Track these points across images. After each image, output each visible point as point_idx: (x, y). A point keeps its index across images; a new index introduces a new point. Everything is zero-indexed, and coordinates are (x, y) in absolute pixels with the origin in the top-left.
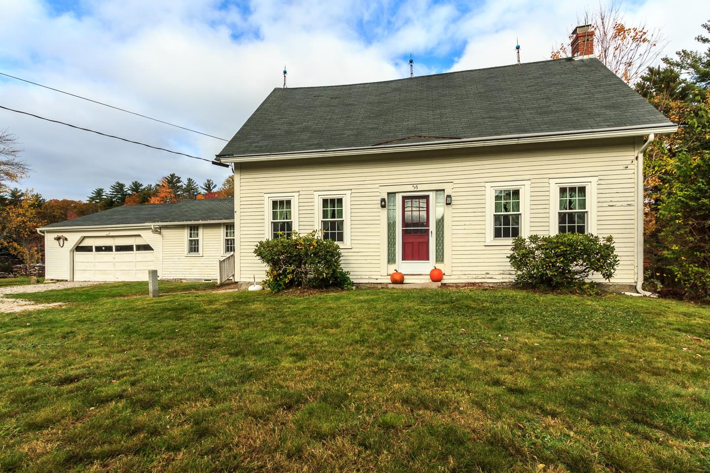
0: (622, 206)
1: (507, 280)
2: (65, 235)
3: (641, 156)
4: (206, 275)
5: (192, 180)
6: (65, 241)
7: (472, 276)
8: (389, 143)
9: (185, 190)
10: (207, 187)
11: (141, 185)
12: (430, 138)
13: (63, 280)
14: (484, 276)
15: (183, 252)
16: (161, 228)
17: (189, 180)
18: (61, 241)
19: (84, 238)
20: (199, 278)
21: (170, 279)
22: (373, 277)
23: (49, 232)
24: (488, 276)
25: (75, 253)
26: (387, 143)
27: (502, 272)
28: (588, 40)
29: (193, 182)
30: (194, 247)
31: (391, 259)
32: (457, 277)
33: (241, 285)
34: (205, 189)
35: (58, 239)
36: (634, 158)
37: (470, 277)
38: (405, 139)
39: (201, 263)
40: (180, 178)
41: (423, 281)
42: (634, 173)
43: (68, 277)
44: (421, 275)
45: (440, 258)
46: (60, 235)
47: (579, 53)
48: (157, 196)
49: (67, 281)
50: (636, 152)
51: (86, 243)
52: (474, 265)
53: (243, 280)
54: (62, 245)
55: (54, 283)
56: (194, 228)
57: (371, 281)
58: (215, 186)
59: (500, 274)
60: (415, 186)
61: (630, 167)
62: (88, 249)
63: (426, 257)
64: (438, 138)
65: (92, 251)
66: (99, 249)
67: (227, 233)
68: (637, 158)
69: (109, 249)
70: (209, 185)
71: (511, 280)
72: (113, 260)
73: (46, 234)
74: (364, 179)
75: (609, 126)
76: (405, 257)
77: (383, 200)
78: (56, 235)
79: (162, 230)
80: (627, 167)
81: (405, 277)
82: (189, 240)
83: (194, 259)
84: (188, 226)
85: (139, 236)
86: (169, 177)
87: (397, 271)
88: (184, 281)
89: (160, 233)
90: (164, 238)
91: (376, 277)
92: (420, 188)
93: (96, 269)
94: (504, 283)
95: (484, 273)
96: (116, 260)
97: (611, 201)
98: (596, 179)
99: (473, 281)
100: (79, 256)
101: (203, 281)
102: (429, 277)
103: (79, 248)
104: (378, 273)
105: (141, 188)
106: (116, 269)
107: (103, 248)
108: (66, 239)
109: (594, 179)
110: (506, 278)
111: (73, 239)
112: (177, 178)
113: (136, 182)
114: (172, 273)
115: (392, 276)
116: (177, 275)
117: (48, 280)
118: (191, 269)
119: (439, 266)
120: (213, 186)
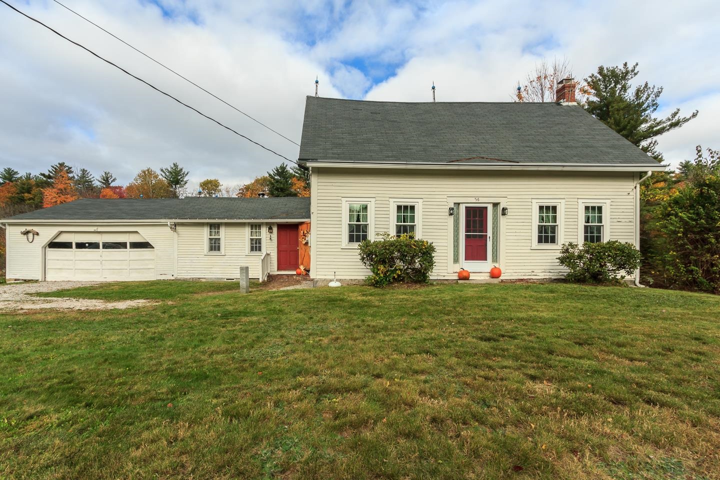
0: (626, 222)
1: (547, 277)
2: (36, 229)
3: (638, 186)
4: (229, 275)
5: (86, 171)
6: (35, 236)
7: (521, 273)
8: (460, 161)
9: (78, 182)
10: (104, 180)
11: (16, 173)
12: (492, 160)
13: (32, 280)
14: (530, 274)
15: (203, 251)
16: (175, 225)
17: (84, 171)
18: (30, 235)
19: (61, 232)
20: (221, 277)
21: (187, 279)
22: (441, 274)
23: (11, 225)
24: (533, 274)
25: (48, 249)
26: (458, 161)
27: (543, 270)
28: (572, 90)
29: (88, 174)
30: (215, 246)
31: (456, 260)
32: (510, 274)
33: (317, 282)
34: (101, 182)
35: (26, 233)
36: (633, 187)
37: (520, 274)
38: (470, 159)
39: (222, 262)
40: (71, 168)
41: (482, 278)
42: (633, 198)
43: (39, 277)
44: (481, 272)
45: (495, 259)
46: (29, 228)
47: (565, 100)
48: (53, 188)
49: (37, 281)
50: (635, 183)
51: (63, 239)
52: (523, 264)
53: (318, 277)
54: (31, 240)
55: (20, 283)
56: (215, 226)
57: (439, 278)
58: (114, 180)
59: (543, 272)
60: (477, 198)
61: (631, 193)
62: (67, 245)
63: (485, 259)
64: (499, 160)
65: (71, 247)
66: (80, 246)
67: (251, 232)
68: (635, 187)
69: (94, 246)
70: (107, 178)
71: (550, 277)
72: (100, 258)
73: (7, 227)
74: (434, 190)
75: (621, 163)
76: (467, 258)
77: (451, 209)
78: (23, 229)
79: (177, 228)
80: (629, 194)
81: (471, 274)
82: (209, 238)
83: (215, 258)
84: (207, 224)
85: (137, 232)
86: (57, 166)
87: (463, 270)
88: (203, 280)
89: (175, 230)
90: (180, 235)
91: (444, 274)
92: (481, 200)
93: (76, 267)
94: (545, 279)
95: (530, 271)
96: (104, 258)
97: (619, 218)
98: (609, 201)
99: (522, 278)
100: (53, 253)
101: (225, 280)
102: (488, 274)
103: (53, 245)
104: (446, 271)
105: (15, 176)
106: (104, 267)
107: (87, 245)
108: (38, 234)
109: (608, 201)
110: (547, 275)
111: (47, 233)
112: (67, 168)
113: (9, 169)
114: (189, 272)
115: (459, 273)
116: (196, 274)
117: (10, 280)
118: (211, 268)
119: (497, 265)
120: (112, 179)
